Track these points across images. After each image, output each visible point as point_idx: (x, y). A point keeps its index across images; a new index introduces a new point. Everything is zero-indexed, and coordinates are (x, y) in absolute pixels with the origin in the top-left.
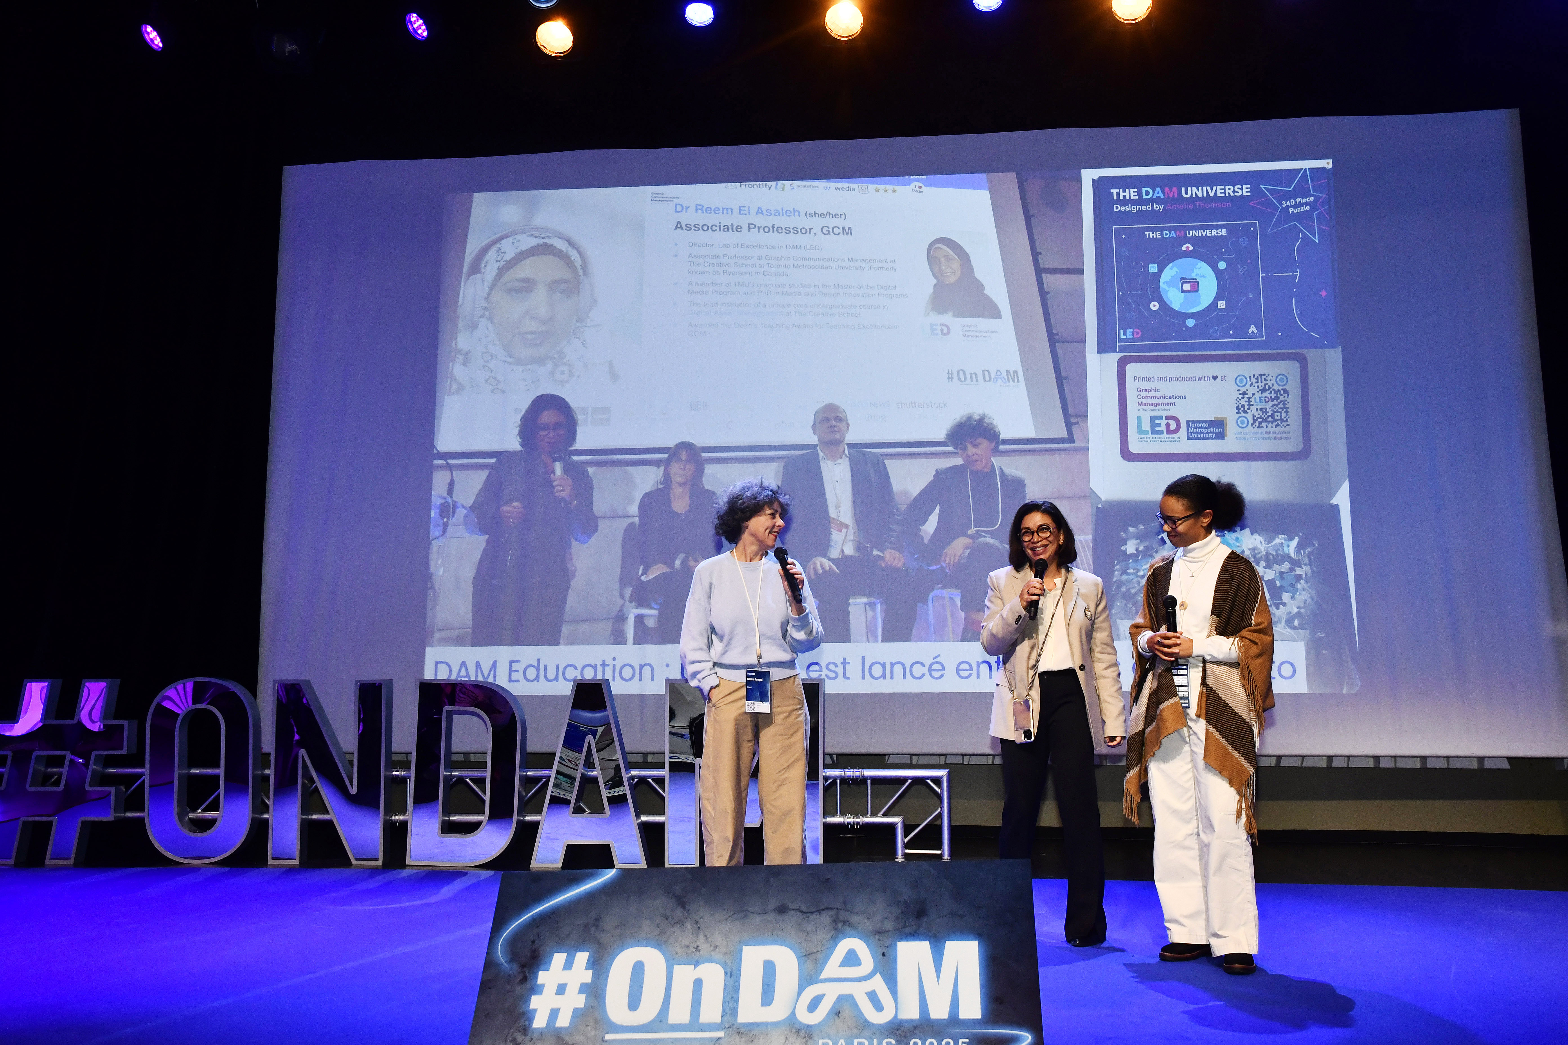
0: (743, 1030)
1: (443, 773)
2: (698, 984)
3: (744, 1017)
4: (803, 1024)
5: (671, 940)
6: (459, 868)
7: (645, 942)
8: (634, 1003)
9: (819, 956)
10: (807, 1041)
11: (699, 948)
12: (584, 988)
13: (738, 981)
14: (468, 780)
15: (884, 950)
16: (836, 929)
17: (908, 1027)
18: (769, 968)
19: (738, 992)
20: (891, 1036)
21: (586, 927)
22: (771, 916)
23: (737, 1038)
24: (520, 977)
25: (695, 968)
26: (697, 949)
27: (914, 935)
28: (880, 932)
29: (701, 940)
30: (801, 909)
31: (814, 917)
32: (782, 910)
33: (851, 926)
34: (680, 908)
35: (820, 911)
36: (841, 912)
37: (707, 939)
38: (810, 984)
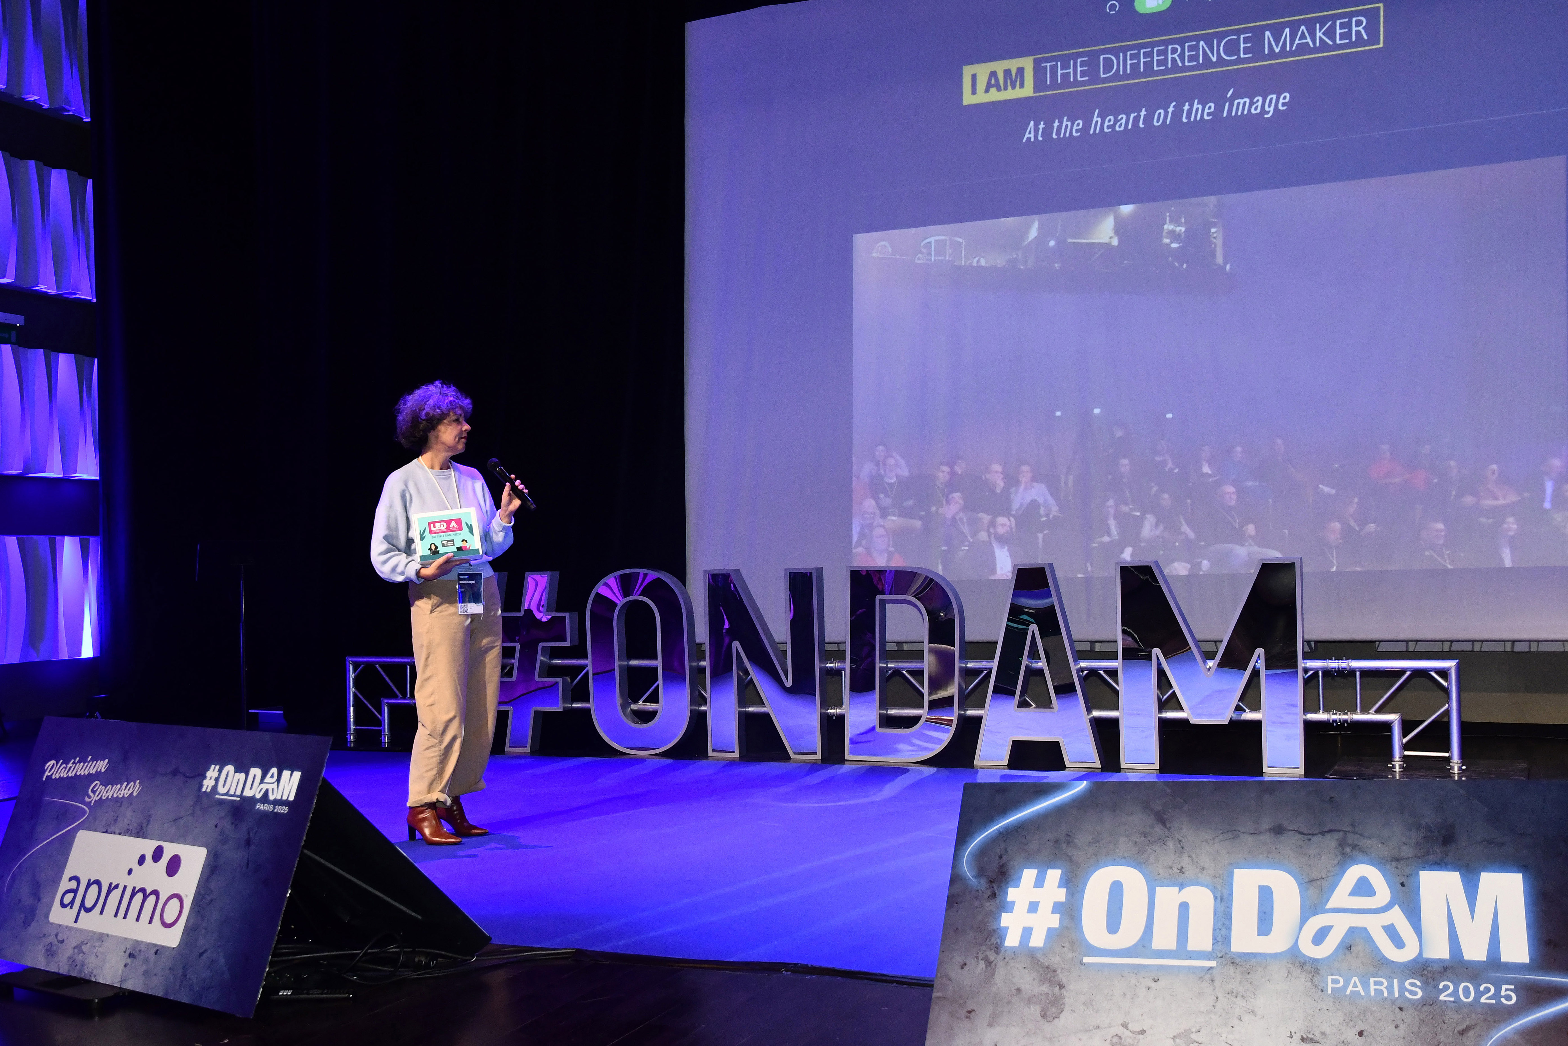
0: (1238, 961)
1: (879, 665)
2: (1184, 907)
3: (1238, 945)
4: (1308, 957)
5: (1152, 859)
6: (902, 764)
7: (1123, 860)
8: (1113, 925)
9: (1324, 883)
10: (1313, 977)
11: (1183, 870)
12: (1057, 908)
13: (1229, 906)
14: (903, 672)
15: (1403, 880)
16: (1344, 854)
17: (1436, 967)
18: (1266, 894)
19: (1230, 919)
20: (1415, 976)
21: (1057, 842)
22: (1266, 837)
23: (1232, 968)
24: (989, 893)
25: (1180, 891)
26: (1181, 870)
27: (1440, 864)
28: (1397, 859)
29: (1185, 861)
30: (1301, 830)
31: (1317, 839)
32: (1278, 830)
33: (1362, 850)
34: (1160, 825)
35: (1323, 833)
36: (1348, 835)
37: (1192, 860)
38: (1315, 914)
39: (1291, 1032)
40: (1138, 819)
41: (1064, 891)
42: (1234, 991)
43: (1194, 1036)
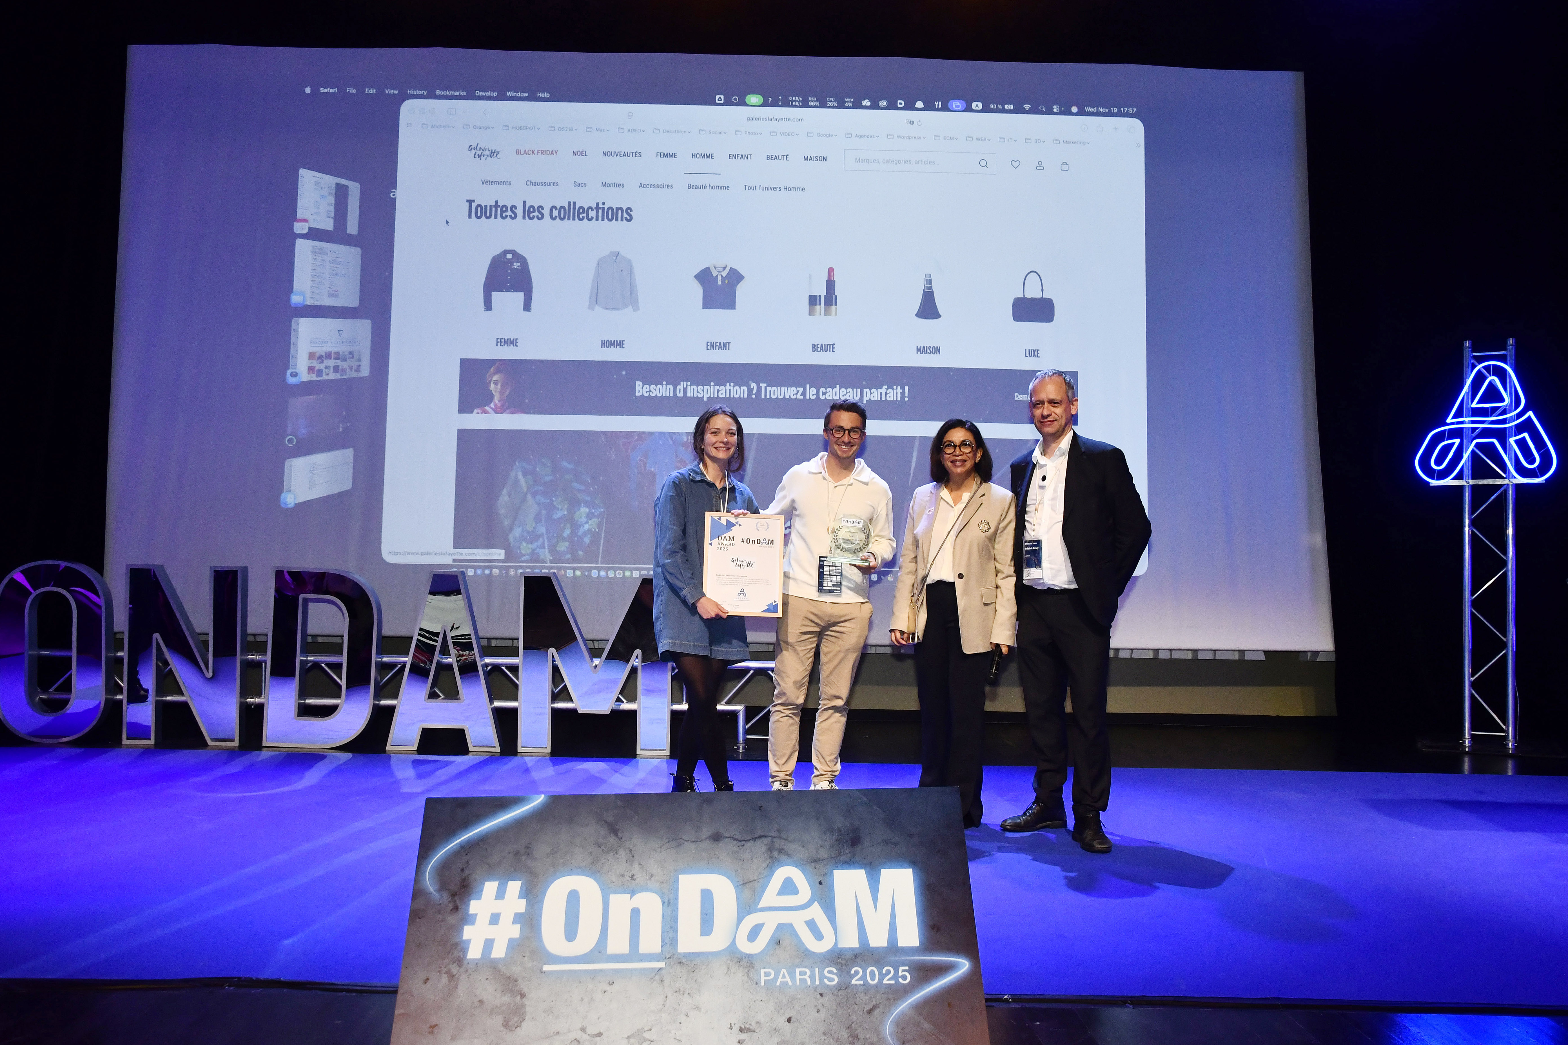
0: (683, 960)
1: (299, 658)
2: (635, 913)
3: (683, 947)
4: (743, 952)
5: (605, 868)
6: (318, 750)
7: (580, 870)
8: (571, 933)
9: (757, 884)
10: (749, 968)
11: (634, 877)
12: (518, 918)
13: (675, 910)
14: (323, 665)
15: (821, 879)
16: (772, 857)
17: (848, 955)
18: (707, 897)
19: (676, 922)
20: (832, 965)
21: (517, 854)
22: (706, 845)
23: (678, 968)
24: (451, 906)
25: (631, 897)
26: (632, 877)
27: (849, 863)
28: (815, 861)
29: (636, 869)
30: (736, 837)
31: (749, 845)
32: (716, 838)
33: (787, 854)
34: (612, 835)
35: (754, 839)
36: (776, 840)
37: (642, 868)
38: (749, 913)
39: (731, 1024)
40: (591, 830)
41: (524, 902)
42: (681, 989)
43: (647, 1035)
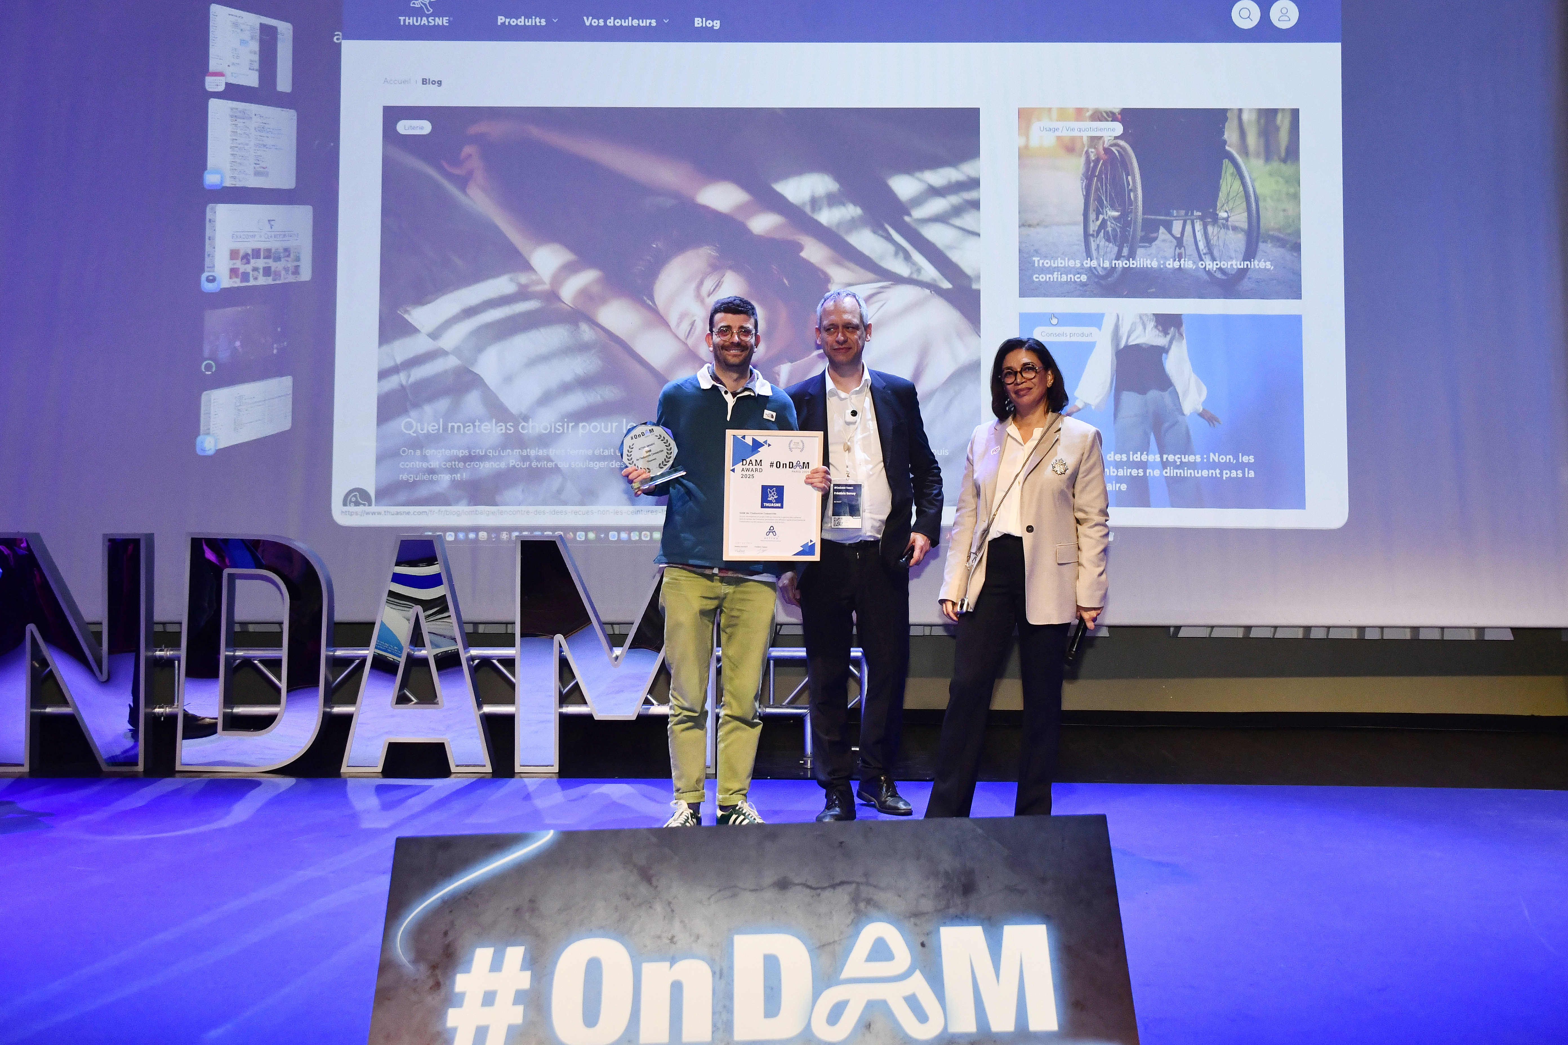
1: (224, 653)
2: (677, 988)
3: (741, 1033)
4: (820, 1040)
5: (636, 928)
6: (247, 775)
7: (600, 931)
8: (591, 1016)
9: (837, 948)
11: (675, 939)
12: (520, 997)
14: (256, 662)
15: (923, 939)
16: (857, 911)
18: (771, 965)
19: (732, 999)
21: (518, 910)
22: (770, 894)
24: (431, 983)
25: (671, 966)
26: (672, 940)
27: (961, 918)
28: (916, 915)
29: (676, 927)
30: (809, 883)
31: (827, 894)
32: (783, 885)
33: (877, 906)
34: (645, 883)
35: (834, 886)
36: (862, 887)
37: (685, 926)
40: (617, 877)
41: (528, 974)
